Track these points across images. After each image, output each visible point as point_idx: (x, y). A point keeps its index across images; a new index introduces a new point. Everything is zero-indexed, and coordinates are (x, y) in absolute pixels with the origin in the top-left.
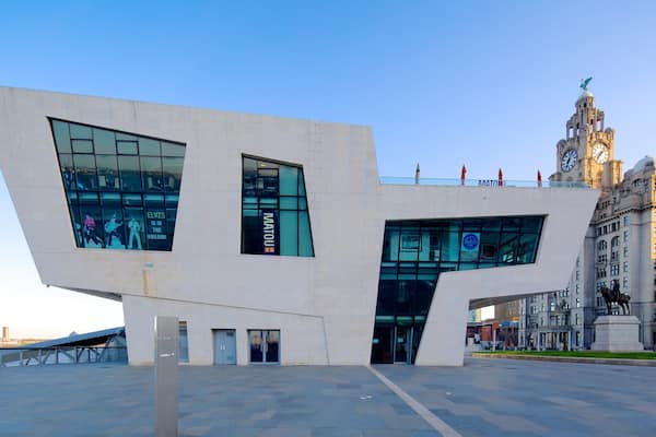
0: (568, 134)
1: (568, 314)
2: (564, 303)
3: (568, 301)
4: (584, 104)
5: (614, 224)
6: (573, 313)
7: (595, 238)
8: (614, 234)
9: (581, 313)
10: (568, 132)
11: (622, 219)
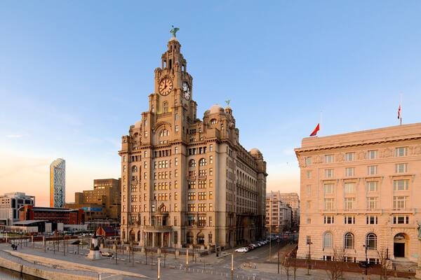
0: (163, 65)
1: (166, 216)
2: (163, 205)
3: (167, 204)
4: (175, 46)
5: (200, 148)
6: (172, 216)
7: (187, 156)
8: (201, 156)
9: (179, 216)
10: (163, 63)
11: (208, 145)
